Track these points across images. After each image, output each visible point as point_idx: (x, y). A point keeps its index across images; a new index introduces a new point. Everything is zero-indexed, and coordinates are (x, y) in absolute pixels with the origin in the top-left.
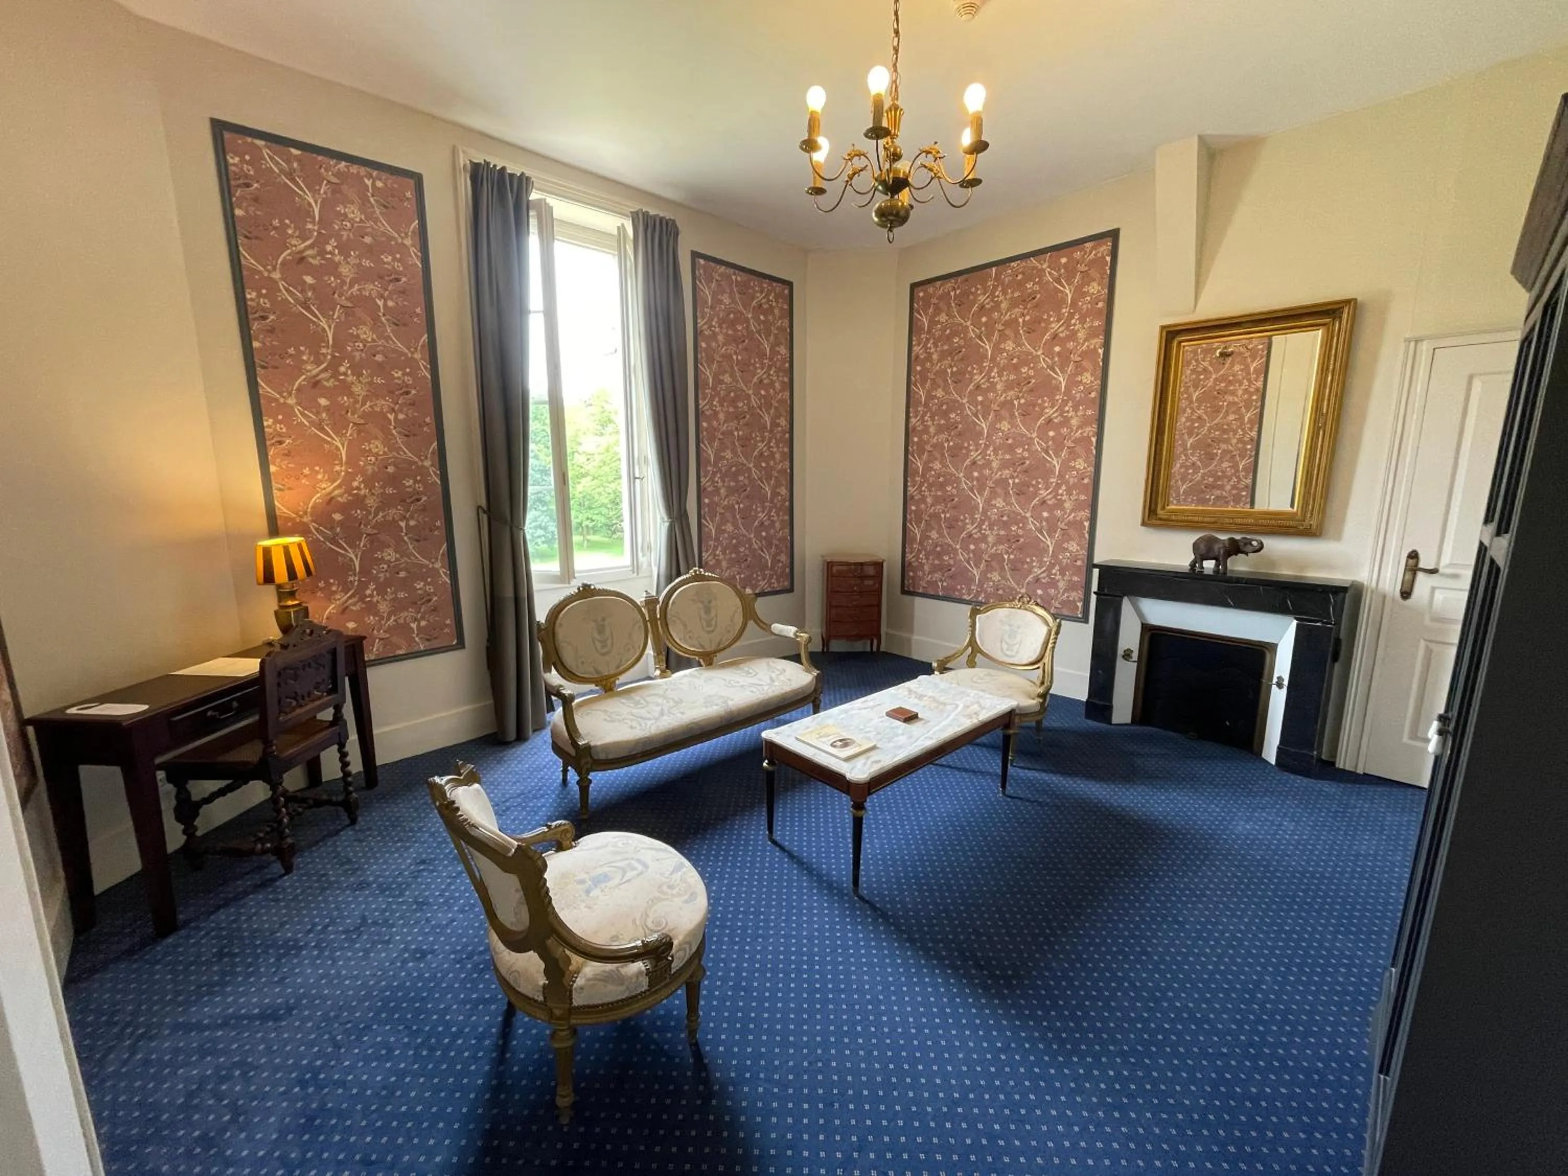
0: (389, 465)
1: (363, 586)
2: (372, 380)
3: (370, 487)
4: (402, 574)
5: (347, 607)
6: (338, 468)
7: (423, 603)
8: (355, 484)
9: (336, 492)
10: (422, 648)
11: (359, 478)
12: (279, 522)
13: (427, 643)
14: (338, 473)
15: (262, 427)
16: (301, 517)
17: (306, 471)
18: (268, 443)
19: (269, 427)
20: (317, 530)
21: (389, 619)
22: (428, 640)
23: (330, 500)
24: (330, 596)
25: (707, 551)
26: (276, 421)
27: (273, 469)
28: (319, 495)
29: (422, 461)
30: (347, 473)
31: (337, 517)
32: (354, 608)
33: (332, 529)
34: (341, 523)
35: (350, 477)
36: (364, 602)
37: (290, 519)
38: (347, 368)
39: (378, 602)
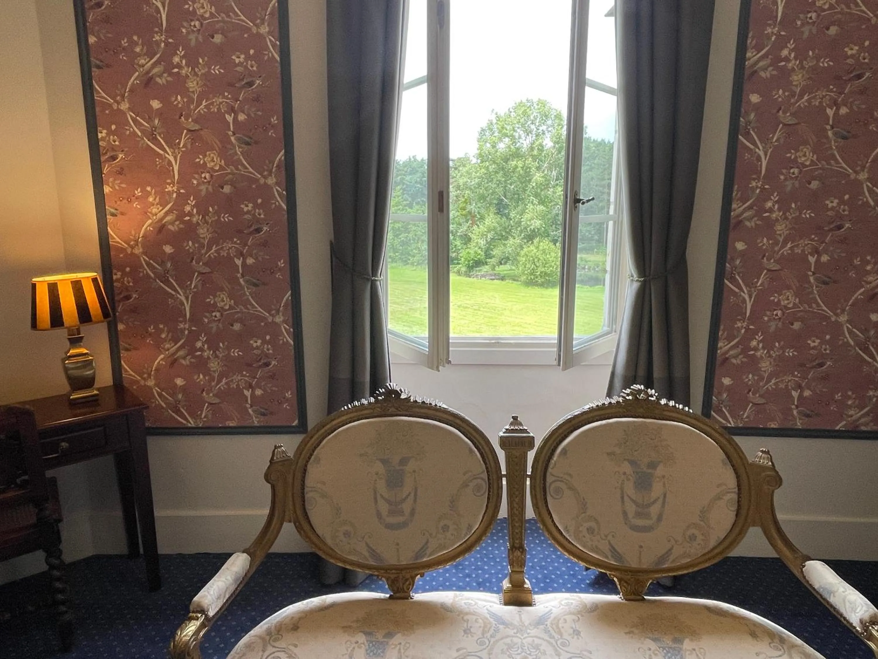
0: (226, 183)
1: (194, 337)
2: (209, 72)
3: (204, 213)
4: (237, 327)
5: (176, 360)
6: (169, 188)
7: (260, 367)
8: (188, 208)
9: (168, 218)
10: (256, 424)
11: (192, 202)
12: (112, 253)
13: (262, 418)
14: (170, 193)
15: (97, 140)
16: (132, 248)
17: (138, 192)
18: (103, 159)
19: (103, 139)
20: (148, 264)
21: (219, 381)
22: (264, 414)
23: (161, 228)
24: (158, 346)
25: (730, 339)
26: (110, 133)
27: (107, 189)
28: (150, 221)
29: (265, 177)
30: (179, 194)
31: (168, 249)
32: (183, 362)
33: (162, 263)
34: (171, 257)
35: (182, 199)
36: (194, 357)
37: (123, 250)
38: (182, 57)
39: (209, 358)
